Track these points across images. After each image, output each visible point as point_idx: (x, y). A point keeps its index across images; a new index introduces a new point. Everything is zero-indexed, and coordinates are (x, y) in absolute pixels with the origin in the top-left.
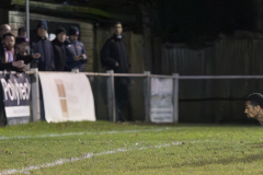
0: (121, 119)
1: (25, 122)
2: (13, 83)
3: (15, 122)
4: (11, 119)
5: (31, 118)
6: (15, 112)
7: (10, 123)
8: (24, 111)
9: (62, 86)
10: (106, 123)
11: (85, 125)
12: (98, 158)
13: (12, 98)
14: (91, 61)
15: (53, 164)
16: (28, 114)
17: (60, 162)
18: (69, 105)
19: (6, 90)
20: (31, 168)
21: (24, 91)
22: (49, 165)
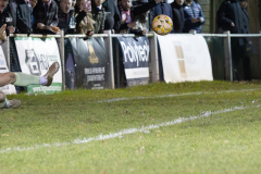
0: (237, 78)
1: (145, 83)
2: (133, 45)
3: (135, 83)
4: (131, 80)
5: (151, 79)
6: (135, 73)
7: (130, 84)
8: (144, 73)
9: (180, 48)
10: (223, 82)
11: (203, 85)
12: (216, 116)
13: (132, 60)
14: (208, 22)
15: (172, 123)
16: (147, 75)
17: (179, 121)
18: (187, 66)
19: (125, 52)
20: (151, 127)
21: (143, 53)
22: (168, 123)
